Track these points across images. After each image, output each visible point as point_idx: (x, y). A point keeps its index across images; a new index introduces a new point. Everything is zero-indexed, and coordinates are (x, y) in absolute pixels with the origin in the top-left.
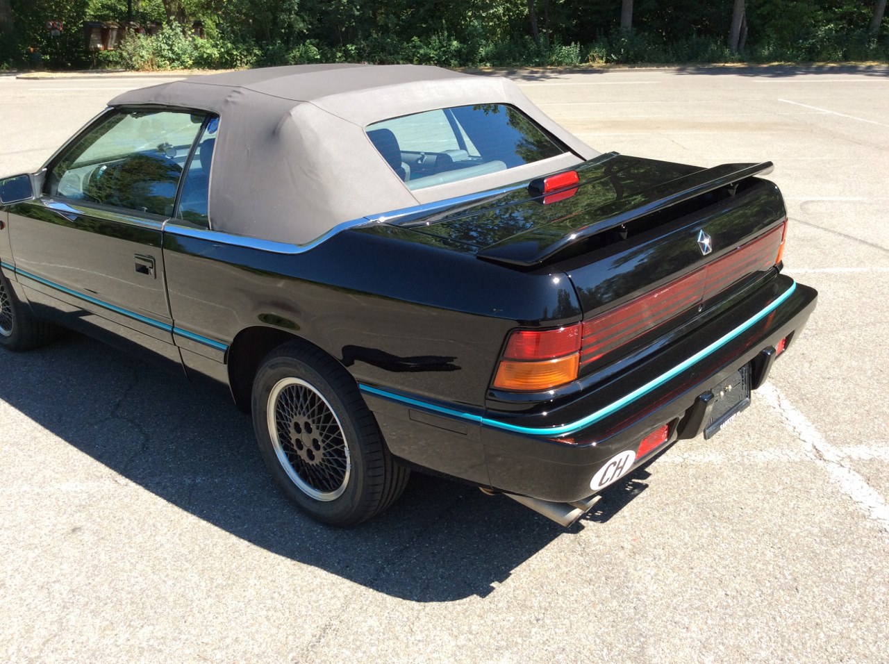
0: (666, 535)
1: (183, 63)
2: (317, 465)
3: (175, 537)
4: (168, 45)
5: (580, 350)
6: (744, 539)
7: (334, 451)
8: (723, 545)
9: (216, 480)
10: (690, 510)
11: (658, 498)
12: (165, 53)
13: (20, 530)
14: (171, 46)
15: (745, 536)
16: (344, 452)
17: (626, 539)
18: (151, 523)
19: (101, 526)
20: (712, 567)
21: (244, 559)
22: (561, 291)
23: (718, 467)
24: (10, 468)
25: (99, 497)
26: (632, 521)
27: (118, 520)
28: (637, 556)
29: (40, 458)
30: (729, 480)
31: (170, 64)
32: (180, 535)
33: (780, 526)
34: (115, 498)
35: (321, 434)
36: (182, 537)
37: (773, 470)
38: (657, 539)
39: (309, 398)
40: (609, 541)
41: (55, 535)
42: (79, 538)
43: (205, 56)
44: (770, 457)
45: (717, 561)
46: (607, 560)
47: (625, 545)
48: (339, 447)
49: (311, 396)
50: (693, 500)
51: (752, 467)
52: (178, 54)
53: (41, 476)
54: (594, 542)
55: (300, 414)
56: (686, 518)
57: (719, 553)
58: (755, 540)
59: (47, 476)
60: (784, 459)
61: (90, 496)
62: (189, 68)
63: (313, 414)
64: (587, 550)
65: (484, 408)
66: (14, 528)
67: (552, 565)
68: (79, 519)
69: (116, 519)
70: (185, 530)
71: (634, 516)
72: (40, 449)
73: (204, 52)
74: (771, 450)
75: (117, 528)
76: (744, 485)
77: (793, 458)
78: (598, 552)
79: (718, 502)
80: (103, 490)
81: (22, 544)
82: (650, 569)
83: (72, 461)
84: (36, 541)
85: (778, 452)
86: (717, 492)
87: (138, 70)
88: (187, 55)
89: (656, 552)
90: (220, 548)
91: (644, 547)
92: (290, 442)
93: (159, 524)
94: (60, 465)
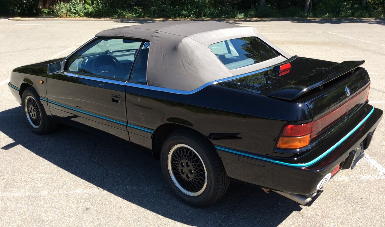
0: (334, 210)
1: (79, 15)
2: (190, 180)
3: (131, 212)
4: (74, 7)
5: (311, 133)
6: (366, 211)
7: (199, 174)
8: (358, 213)
9: (141, 188)
10: (341, 200)
11: (327, 195)
12: (72, 10)
13: (64, 209)
14: (75, 8)
15: (366, 210)
16: (205, 175)
17: (319, 211)
18: (119, 206)
19: (98, 207)
20: (356, 222)
21: (162, 221)
22: (302, 109)
23: (348, 182)
24: (51, 184)
25: (94, 195)
26: (319, 204)
27: (104, 205)
28: (325, 218)
29: (63, 179)
30: (353, 187)
31: (74, 15)
32: (132, 211)
33: (379, 205)
34: (100, 195)
35: (194, 167)
36: (134, 212)
37: (370, 183)
38: (331, 211)
39: (189, 153)
40: (312, 213)
41: (79, 211)
42: (90, 212)
43: (89, 12)
44: (368, 178)
45: (358, 220)
46: (313, 220)
47: (319, 214)
48: (202, 173)
49: (190, 152)
50: (341, 196)
51: (361, 182)
52: (77, 11)
53: (66, 187)
54: (306, 213)
55: (184, 159)
56: (341, 203)
57: (358, 217)
58: (370, 211)
59: (69, 187)
60: (373, 179)
61: (90, 195)
62: (82, 17)
63: (191, 159)
64: (304, 216)
65: (272, 156)
66: (60, 208)
67: (291, 223)
68: (88, 204)
69: (104, 204)
70: (134, 209)
71: (319, 202)
72: (62, 176)
73: (89, 10)
74: (367, 175)
75: (105, 208)
76: (360, 189)
77: (376, 178)
78: (309, 217)
79: (351, 196)
80: (94, 192)
81: (65, 215)
82: (331, 223)
83: (77, 180)
84: (72, 214)
85: (370, 176)
86: (350, 192)
87: (60, 17)
88: (81, 12)
89: (332, 216)
90: (151, 216)
91: (327, 214)
92: (178, 171)
93: (122, 206)
94: (72, 182)
